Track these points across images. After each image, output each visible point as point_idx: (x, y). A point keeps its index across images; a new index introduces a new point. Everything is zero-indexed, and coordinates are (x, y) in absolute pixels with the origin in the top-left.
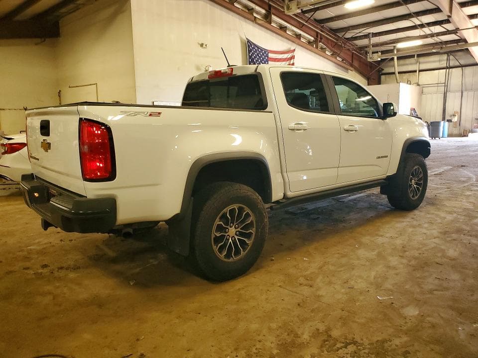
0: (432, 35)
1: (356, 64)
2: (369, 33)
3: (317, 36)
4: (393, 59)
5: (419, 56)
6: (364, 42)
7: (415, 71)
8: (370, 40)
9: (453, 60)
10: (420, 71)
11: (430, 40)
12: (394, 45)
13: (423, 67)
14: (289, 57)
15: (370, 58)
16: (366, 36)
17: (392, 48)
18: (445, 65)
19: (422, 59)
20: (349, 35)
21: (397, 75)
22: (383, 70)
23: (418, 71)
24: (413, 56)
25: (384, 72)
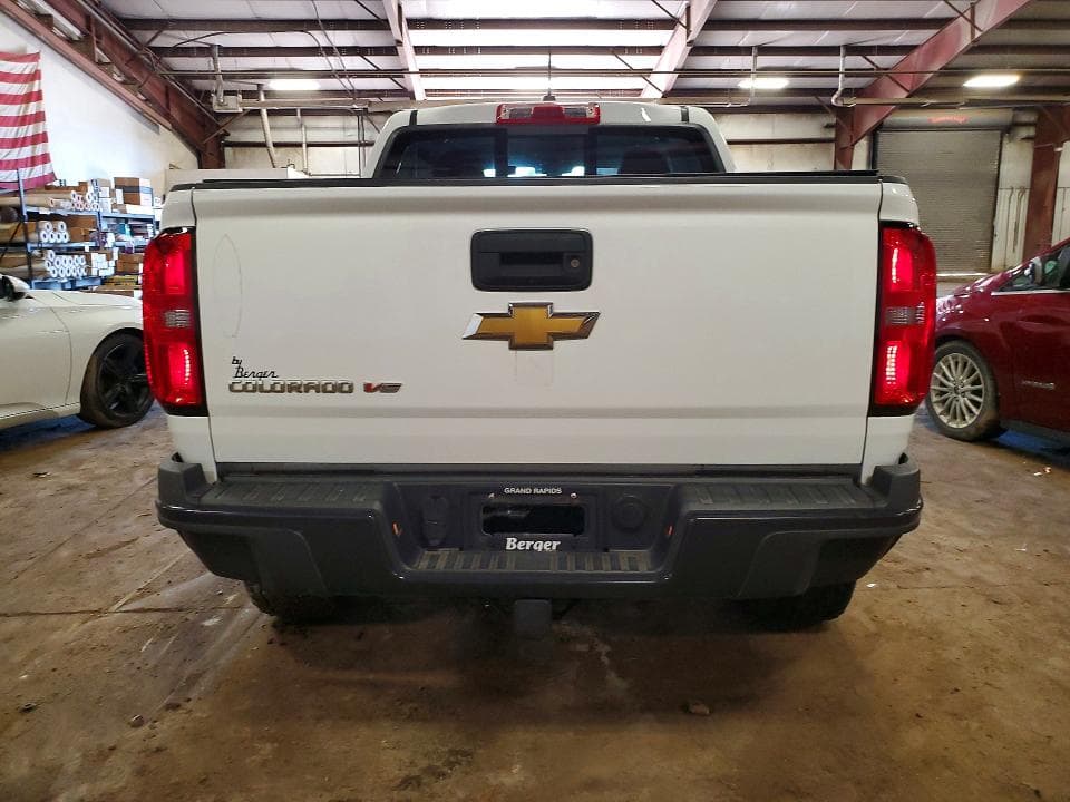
0: (342, 74)
1: (175, 113)
2: (212, 46)
3: (89, 28)
4: (257, 113)
5: (305, 112)
6: (201, 64)
7: (300, 145)
8: (215, 62)
9: (368, 129)
10: (309, 145)
11: (334, 84)
12: (259, 81)
13: (314, 137)
14: (27, 72)
15: (220, 105)
16: (206, 51)
17: (255, 88)
18: (355, 139)
19: (310, 121)
20: (166, 40)
21: (272, 148)
22: (228, 135)
23: (304, 145)
24: (292, 112)
25: (229, 139)
